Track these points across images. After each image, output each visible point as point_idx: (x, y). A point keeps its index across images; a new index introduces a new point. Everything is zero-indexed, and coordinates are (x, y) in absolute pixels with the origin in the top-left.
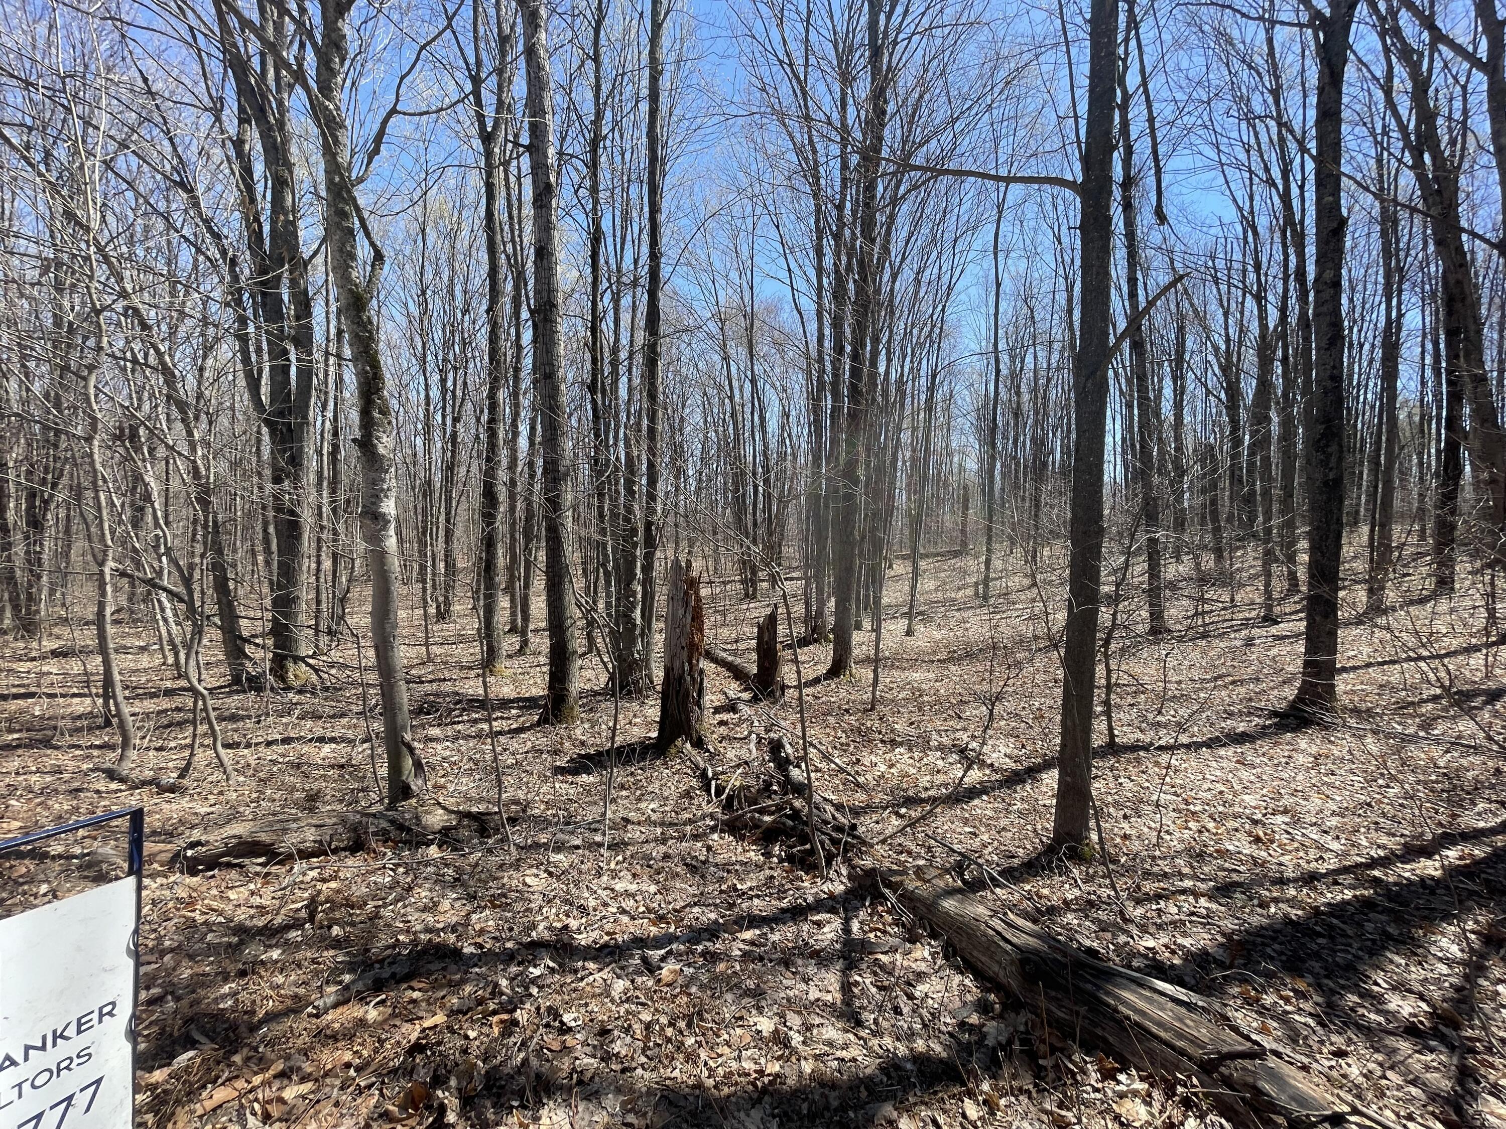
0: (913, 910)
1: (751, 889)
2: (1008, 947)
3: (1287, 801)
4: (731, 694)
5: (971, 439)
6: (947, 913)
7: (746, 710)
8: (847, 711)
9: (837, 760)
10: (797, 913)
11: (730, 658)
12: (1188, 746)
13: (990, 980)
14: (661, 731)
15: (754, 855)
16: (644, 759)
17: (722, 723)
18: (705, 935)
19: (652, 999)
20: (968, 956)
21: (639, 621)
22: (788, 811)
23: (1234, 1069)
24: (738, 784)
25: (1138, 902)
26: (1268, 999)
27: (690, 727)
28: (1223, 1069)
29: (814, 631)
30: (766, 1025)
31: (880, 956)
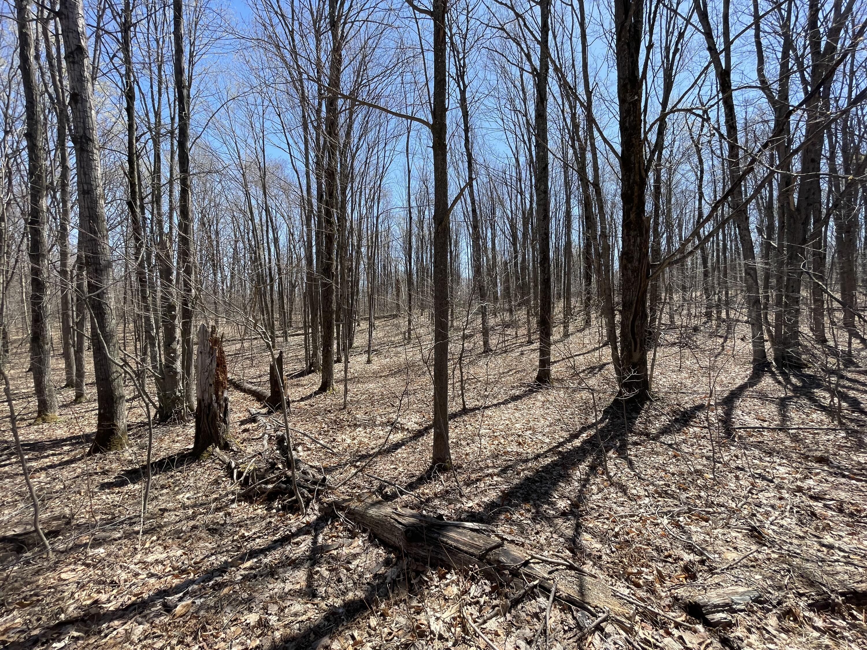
0: (354, 520)
1: (254, 534)
2: (400, 526)
3: (531, 424)
4: (253, 411)
5: (401, 254)
6: (372, 517)
7: (262, 420)
8: (329, 411)
9: (321, 442)
10: (285, 540)
11: (254, 388)
12: (495, 405)
13: (392, 546)
14: (196, 443)
15: (261, 511)
16: (182, 465)
17: (245, 431)
18: (218, 573)
19: (167, 630)
20: (381, 537)
21: (179, 369)
22: (283, 479)
23: (491, 556)
24: (252, 468)
25: (468, 485)
26: (515, 517)
27: (218, 437)
28: (488, 557)
29: (311, 365)
30: (252, 618)
31: (333, 552)
